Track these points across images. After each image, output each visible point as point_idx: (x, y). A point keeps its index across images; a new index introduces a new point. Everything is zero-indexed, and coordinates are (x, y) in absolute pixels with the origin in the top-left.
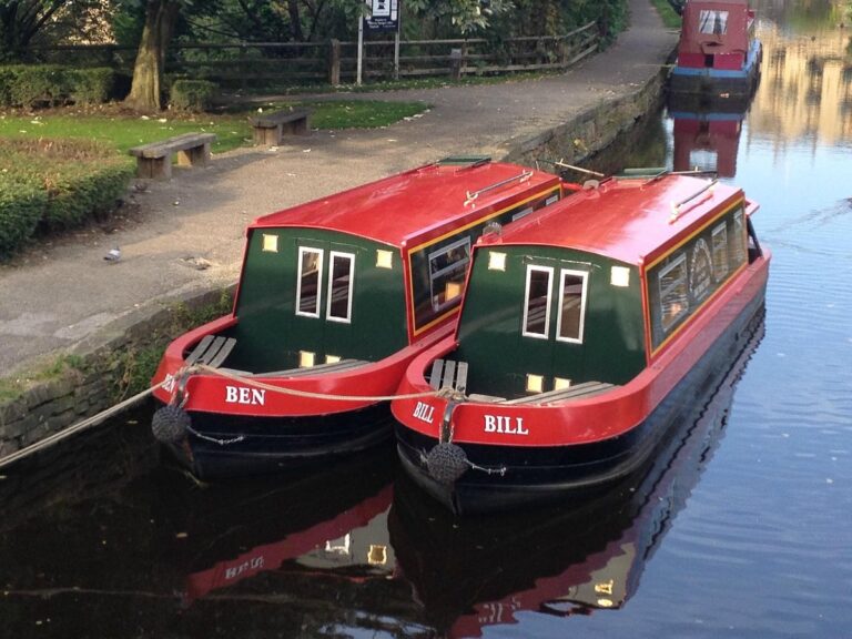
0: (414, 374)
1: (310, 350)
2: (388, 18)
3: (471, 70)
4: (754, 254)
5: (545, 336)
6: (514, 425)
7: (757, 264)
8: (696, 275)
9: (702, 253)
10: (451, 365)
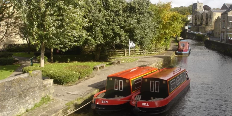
0: (133, 97)
1: (117, 95)
2: (133, 46)
3: (146, 53)
4: (188, 79)
5: (153, 91)
6: (147, 104)
7: (188, 80)
8: (177, 82)
9: (178, 79)
10: (139, 96)
